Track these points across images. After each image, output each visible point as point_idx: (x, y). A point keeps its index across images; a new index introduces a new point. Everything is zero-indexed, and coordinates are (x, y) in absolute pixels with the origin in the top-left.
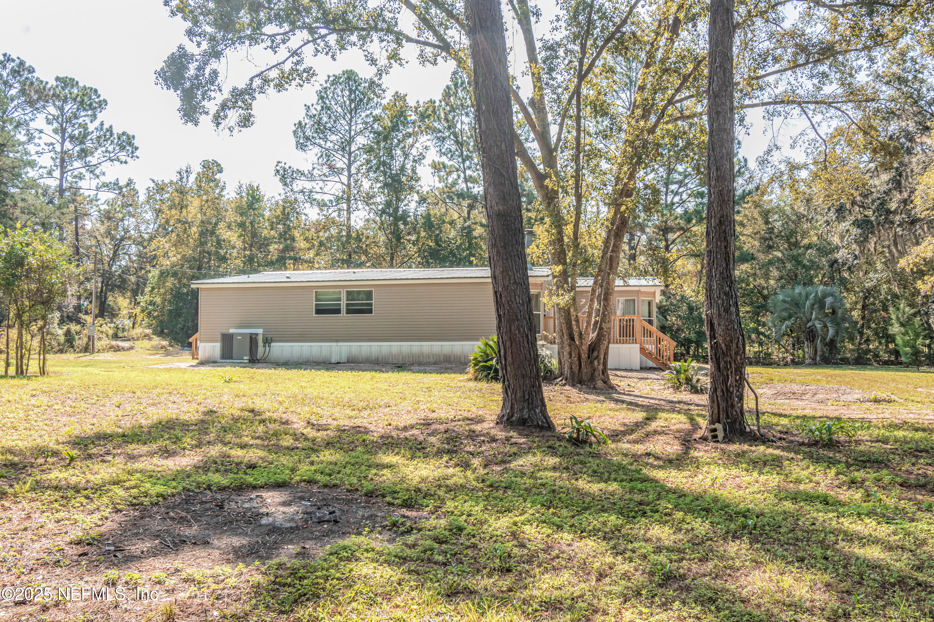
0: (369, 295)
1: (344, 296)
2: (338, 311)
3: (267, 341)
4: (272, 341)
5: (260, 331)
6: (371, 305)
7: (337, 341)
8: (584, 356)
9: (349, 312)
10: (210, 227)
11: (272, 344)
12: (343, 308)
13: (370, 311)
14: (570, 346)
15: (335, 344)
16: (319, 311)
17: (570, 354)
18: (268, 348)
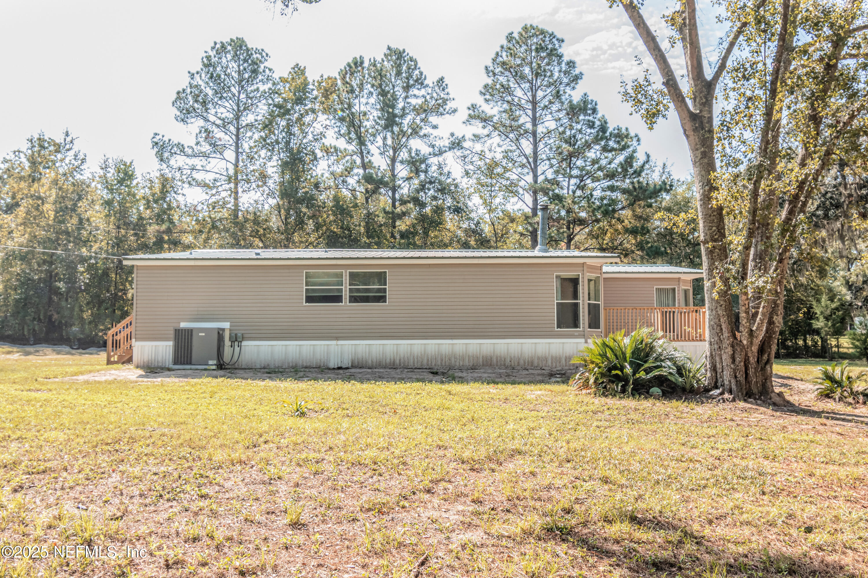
0: (381, 277)
1: (346, 279)
2: (337, 299)
3: (236, 339)
4: (243, 339)
5: (226, 325)
6: (385, 290)
7: (337, 338)
8: (753, 360)
9: (354, 299)
10: (69, 204)
11: (244, 343)
12: (346, 295)
13: (381, 299)
14: (733, 346)
15: (334, 342)
16: (310, 299)
17: (733, 358)
18: (237, 349)
